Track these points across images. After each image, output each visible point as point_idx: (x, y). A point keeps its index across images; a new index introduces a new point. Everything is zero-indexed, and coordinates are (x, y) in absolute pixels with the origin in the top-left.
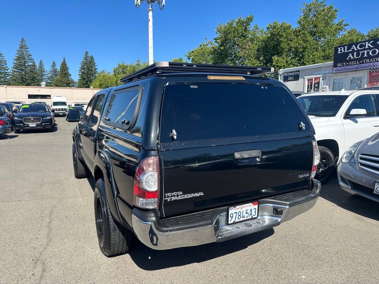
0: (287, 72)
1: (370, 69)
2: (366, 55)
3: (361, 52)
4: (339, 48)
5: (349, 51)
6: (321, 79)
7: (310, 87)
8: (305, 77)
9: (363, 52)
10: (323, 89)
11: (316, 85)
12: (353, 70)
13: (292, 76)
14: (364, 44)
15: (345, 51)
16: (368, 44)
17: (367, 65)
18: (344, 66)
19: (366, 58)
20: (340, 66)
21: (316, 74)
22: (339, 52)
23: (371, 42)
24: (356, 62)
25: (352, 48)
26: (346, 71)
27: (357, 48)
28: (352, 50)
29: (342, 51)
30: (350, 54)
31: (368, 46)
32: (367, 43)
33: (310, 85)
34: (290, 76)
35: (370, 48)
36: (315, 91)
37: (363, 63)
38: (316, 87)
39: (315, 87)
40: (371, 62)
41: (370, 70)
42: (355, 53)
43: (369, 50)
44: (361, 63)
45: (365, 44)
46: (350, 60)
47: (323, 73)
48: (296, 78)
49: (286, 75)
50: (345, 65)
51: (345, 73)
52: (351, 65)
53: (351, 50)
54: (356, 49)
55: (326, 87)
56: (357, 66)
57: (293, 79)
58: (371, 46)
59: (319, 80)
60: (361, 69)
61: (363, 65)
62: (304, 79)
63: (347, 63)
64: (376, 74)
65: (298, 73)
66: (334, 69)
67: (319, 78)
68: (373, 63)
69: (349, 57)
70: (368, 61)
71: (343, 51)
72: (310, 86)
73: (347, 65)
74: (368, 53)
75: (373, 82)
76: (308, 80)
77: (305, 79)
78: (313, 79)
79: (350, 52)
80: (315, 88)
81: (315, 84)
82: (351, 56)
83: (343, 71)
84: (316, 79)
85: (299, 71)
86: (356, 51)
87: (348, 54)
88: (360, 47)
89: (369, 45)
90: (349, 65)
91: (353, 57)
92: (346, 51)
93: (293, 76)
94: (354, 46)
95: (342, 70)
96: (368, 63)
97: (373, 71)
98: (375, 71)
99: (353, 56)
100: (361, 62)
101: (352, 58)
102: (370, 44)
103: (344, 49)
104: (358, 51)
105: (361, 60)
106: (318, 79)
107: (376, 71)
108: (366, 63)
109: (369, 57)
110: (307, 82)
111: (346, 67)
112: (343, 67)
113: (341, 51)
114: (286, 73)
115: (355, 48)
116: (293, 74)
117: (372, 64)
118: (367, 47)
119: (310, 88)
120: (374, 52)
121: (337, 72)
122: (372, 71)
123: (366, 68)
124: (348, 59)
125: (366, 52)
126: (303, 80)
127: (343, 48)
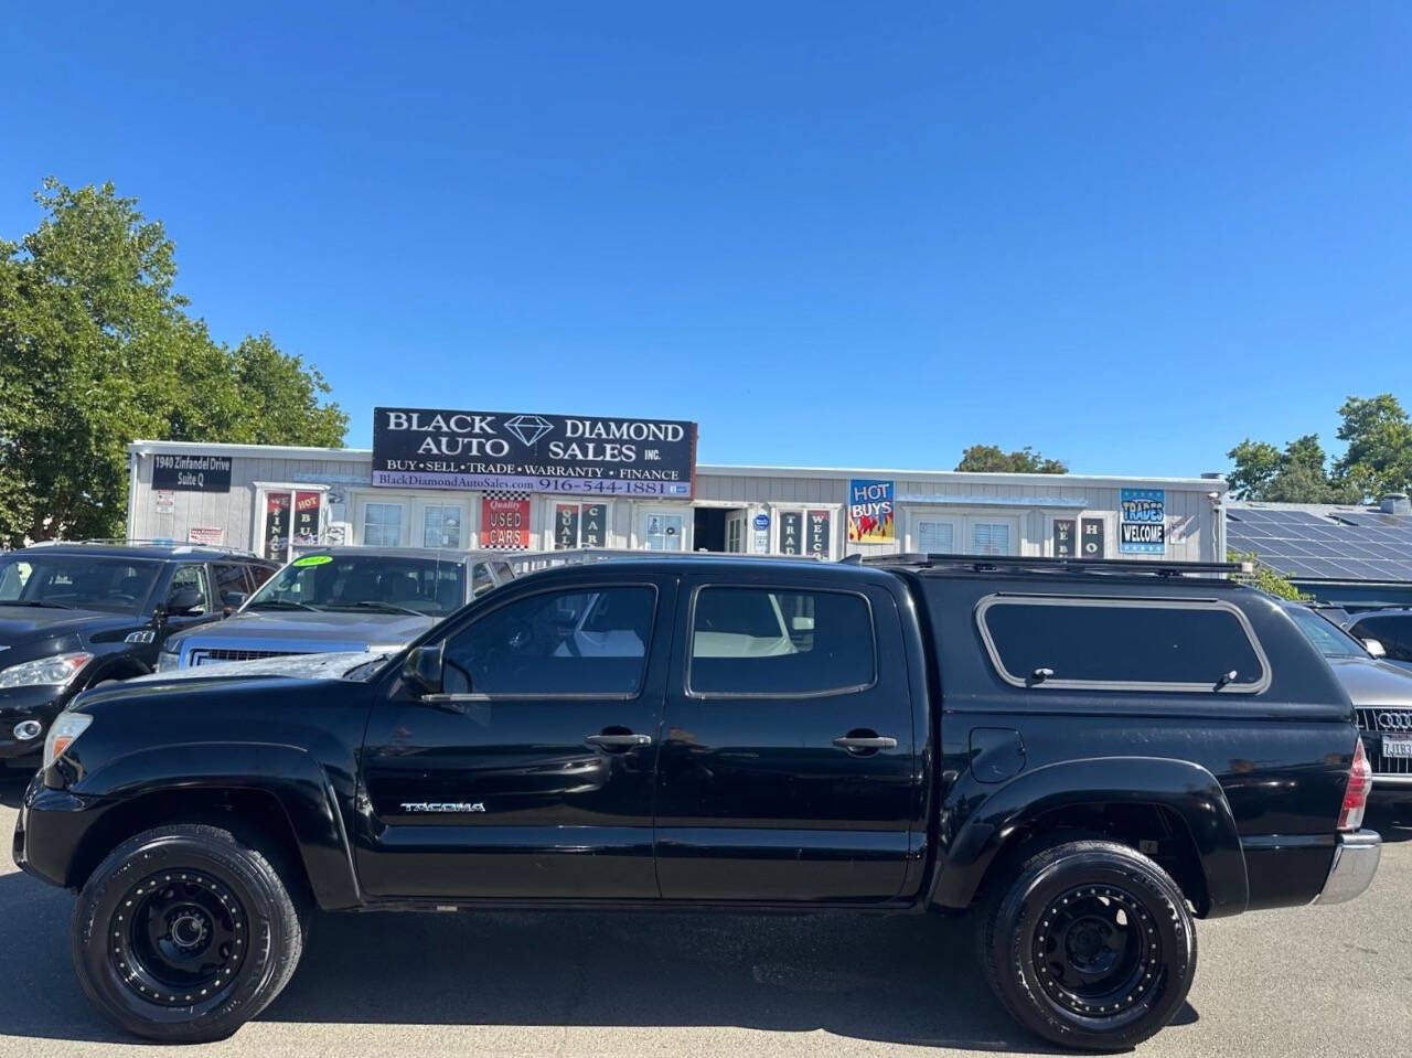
0: (174, 456)
1: (485, 491)
2: (474, 452)
3: (460, 440)
4: (392, 415)
5: (423, 429)
6: (324, 499)
7: (277, 523)
8: (256, 483)
9: (466, 440)
10: (331, 535)
11: (306, 518)
12: (438, 486)
13: (195, 472)
14: (469, 419)
15: (410, 425)
16: (481, 421)
17: (481, 478)
18: (408, 470)
19: (475, 459)
20: (397, 470)
21: (305, 479)
22: (392, 427)
23: (489, 419)
24: (448, 466)
25: (434, 424)
26: (417, 485)
27: (448, 426)
28: (435, 427)
29: (401, 425)
30: (429, 440)
31: (481, 428)
32: (477, 419)
33: (280, 515)
34: (185, 472)
35: (484, 434)
36: (302, 536)
37: (467, 471)
38: (306, 525)
39: (299, 524)
40: (490, 473)
41: (485, 495)
42: (444, 440)
43: (483, 440)
44: (461, 472)
45: (473, 420)
46: (429, 456)
47: (332, 480)
48: (217, 480)
49: (167, 463)
50: (412, 468)
51: (409, 492)
52: (433, 471)
53: (430, 429)
54: (445, 429)
55: (343, 529)
56: (451, 477)
57: (201, 485)
58: (489, 431)
59: (318, 501)
60: (462, 487)
61: (467, 477)
62: (254, 489)
63: (418, 464)
64: (500, 506)
65: (225, 466)
66: (376, 473)
67: (316, 495)
68: (496, 477)
69: (424, 446)
70: (481, 467)
71: (405, 425)
72: (277, 519)
73: (418, 469)
74: (481, 447)
75: (493, 528)
76: (272, 496)
77: (258, 491)
78: (289, 496)
79: (427, 434)
80: (303, 529)
81: (299, 514)
82: (433, 446)
83: (405, 485)
84: (302, 496)
85: (229, 459)
86: (446, 434)
87: (422, 436)
88: (457, 424)
89: (483, 424)
90: (424, 470)
91: (439, 448)
92: (415, 427)
93: (201, 475)
94: (439, 417)
95: (404, 482)
96: (482, 473)
97: (493, 498)
98: (497, 498)
99: (438, 445)
100: (463, 467)
101: (435, 451)
102: (487, 424)
103: (409, 420)
104: (452, 436)
105: (462, 461)
106: (313, 499)
107: (500, 498)
108: (476, 472)
109: (485, 458)
110: (265, 502)
111: (418, 474)
112: (407, 475)
113: (399, 425)
114: (165, 456)
115: (442, 424)
116: (204, 465)
117: (492, 479)
118: (477, 430)
119: (277, 527)
120: (497, 448)
121: (386, 485)
122: (489, 498)
123: (478, 488)
124: (421, 451)
125: (475, 442)
126: (249, 494)
127: (404, 417)
